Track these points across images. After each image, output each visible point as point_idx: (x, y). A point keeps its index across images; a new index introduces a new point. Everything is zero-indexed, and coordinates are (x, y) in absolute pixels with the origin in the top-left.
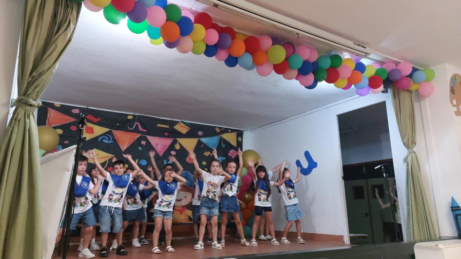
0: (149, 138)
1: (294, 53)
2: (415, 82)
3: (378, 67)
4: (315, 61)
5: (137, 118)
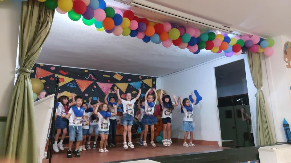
0: (98, 83)
1: (185, 32)
2: (261, 48)
3: (238, 38)
4: (198, 37)
5: (90, 72)
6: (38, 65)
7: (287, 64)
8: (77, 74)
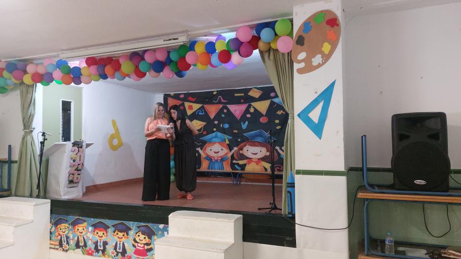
0: (229, 106)
1: (143, 60)
4: (168, 58)
5: (219, 93)
6: (169, 95)
7: (302, 65)
8: (205, 98)
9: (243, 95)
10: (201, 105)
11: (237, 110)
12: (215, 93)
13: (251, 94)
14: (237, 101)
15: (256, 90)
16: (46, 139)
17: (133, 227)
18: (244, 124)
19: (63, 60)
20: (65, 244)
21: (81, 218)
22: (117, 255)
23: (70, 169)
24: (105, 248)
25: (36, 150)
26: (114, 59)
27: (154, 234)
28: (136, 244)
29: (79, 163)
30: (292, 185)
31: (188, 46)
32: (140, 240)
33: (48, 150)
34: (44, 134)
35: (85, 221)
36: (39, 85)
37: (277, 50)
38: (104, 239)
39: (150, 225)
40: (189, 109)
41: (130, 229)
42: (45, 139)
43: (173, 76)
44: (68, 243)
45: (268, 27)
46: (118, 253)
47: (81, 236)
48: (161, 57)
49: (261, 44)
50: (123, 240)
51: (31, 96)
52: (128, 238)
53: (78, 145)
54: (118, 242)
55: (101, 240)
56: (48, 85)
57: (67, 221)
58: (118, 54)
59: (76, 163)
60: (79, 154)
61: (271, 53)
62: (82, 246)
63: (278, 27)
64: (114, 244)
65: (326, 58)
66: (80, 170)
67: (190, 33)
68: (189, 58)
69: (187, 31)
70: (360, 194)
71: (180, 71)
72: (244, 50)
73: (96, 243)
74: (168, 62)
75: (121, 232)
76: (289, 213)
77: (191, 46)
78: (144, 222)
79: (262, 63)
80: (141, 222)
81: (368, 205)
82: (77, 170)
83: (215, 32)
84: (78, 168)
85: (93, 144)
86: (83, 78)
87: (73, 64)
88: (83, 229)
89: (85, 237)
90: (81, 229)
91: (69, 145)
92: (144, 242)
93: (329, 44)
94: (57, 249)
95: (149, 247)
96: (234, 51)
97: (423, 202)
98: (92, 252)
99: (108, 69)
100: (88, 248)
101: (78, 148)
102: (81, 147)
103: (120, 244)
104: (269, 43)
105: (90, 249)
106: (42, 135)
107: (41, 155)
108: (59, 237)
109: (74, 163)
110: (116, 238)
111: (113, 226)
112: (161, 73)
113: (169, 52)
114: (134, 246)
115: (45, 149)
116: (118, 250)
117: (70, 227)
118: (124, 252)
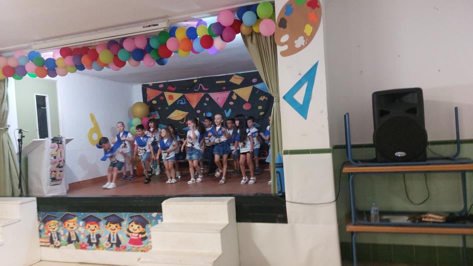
0: (211, 95)
1: (121, 48)
4: (148, 45)
5: (200, 81)
6: (148, 86)
7: (286, 47)
8: (186, 87)
9: (224, 82)
10: (181, 95)
11: (219, 97)
12: (195, 81)
13: (232, 80)
14: (219, 89)
15: (238, 77)
16: (24, 137)
17: (125, 217)
18: (227, 111)
19: (36, 51)
20: (56, 240)
21: (70, 213)
22: (112, 246)
23: (52, 165)
24: (98, 241)
25: (14, 148)
26: (90, 48)
27: (148, 223)
28: (130, 234)
29: (60, 159)
30: (281, 165)
31: (169, 32)
32: (134, 230)
33: (26, 148)
34: (20, 131)
35: (75, 216)
36: (11, 80)
37: (260, 33)
38: (96, 232)
39: (142, 214)
40: (170, 99)
41: (123, 220)
42: (22, 137)
43: (154, 64)
44: (59, 239)
45: (249, 10)
46: (112, 244)
47: (72, 231)
48: (141, 45)
49: (243, 28)
50: (117, 231)
51: (3, 91)
52: (121, 228)
53: (57, 140)
54: (112, 234)
55: (93, 233)
56: (22, 78)
57: (56, 217)
58: (94, 43)
59: (57, 160)
60: (59, 150)
61: (254, 37)
62: (75, 241)
63: (259, 10)
64: (108, 236)
65: (309, 39)
66: (62, 167)
67: (170, 19)
68: (170, 44)
69: (167, 16)
70: (346, 169)
71: (161, 58)
72: (226, 34)
73: (89, 237)
74: (148, 49)
75: (114, 223)
76: (279, 192)
77: (172, 32)
78: (137, 212)
79: (245, 48)
80: (133, 212)
81: (352, 179)
82: (59, 167)
83: (196, 17)
84: (59, 166)
85: (72, 139)
86: (58, 70)
87: (46, 55)
88: (74, 224)
89: (76, 231)
90: (71, 224)
91: (48, 141)
92: (138, 231)
93: (311, 26)
94: (48, 246)
95: (144, 236)
96: (216, 36)
97: (404, 173)
98: (86, 246)
99: (85, 60)
100: (80, 243)
101: (58, 144)
102: (61, 143)
103: (113, 235)
104: (252, 27)
105: (83, 243)
106: (19, 133)
107: (20, 153)
108: (49, 234)
109: (55, 160)
110: (109, 230)
111: (105, 218)
112: (142, 61)
113: (148, 40)
114: (128, 236)
115: (23, 146)
116: (112, 242)
117: (60, 223)
118: (118, 243)
